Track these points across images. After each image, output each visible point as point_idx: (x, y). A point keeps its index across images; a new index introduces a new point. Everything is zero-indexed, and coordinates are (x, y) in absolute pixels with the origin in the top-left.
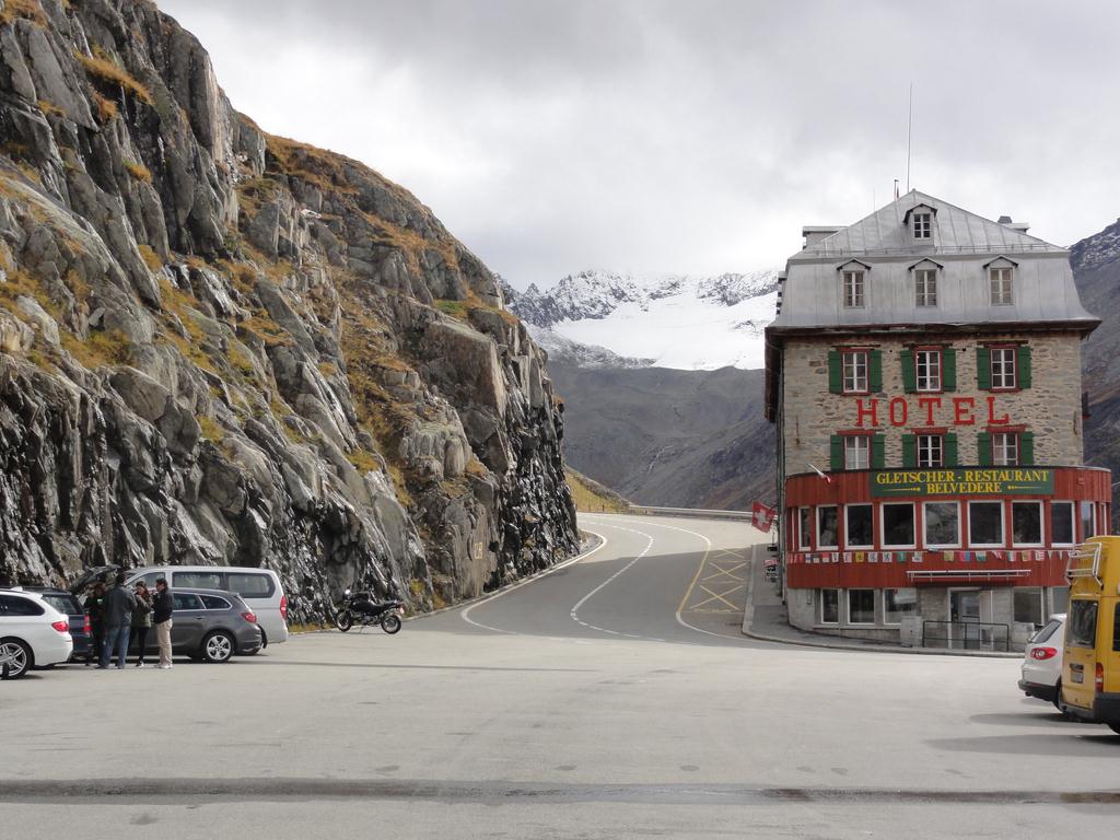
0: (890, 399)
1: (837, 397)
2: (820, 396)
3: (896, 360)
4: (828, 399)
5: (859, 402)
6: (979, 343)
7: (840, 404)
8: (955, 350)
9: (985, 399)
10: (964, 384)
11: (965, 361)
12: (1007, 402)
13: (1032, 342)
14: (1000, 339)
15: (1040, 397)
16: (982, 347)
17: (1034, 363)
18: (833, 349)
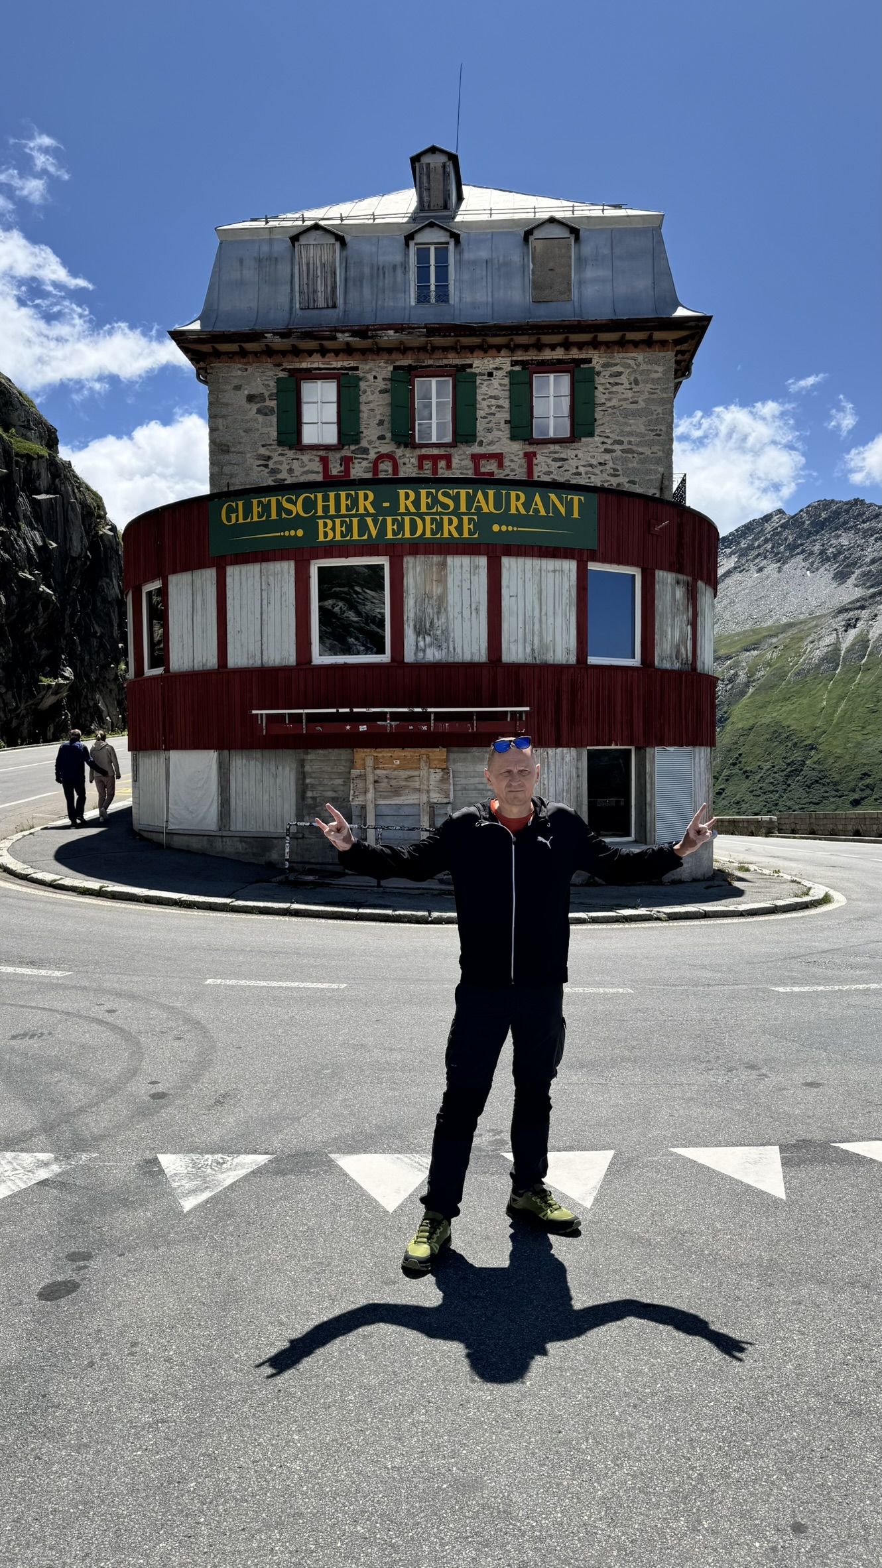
0: (372, 455)
1: (291, 454)
2: (263, 451)
3: (381, 392)
4: (276, 458)
5: (324, 461)
6: (515, 363)
7: (296, 464)
8: (476, 375)
9: (521, 454)
10: (489, 431)
11: (491, 393)
12: (555, 460)
13: (598, 360)
14: (548, 355)
15: (607, 451)
16: (517, 368)
17: (600, 396)
18: (282, 375)
